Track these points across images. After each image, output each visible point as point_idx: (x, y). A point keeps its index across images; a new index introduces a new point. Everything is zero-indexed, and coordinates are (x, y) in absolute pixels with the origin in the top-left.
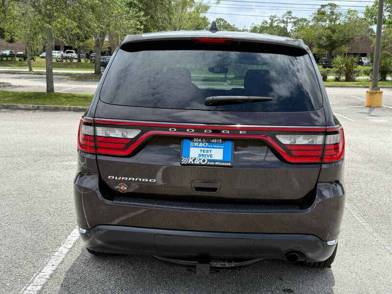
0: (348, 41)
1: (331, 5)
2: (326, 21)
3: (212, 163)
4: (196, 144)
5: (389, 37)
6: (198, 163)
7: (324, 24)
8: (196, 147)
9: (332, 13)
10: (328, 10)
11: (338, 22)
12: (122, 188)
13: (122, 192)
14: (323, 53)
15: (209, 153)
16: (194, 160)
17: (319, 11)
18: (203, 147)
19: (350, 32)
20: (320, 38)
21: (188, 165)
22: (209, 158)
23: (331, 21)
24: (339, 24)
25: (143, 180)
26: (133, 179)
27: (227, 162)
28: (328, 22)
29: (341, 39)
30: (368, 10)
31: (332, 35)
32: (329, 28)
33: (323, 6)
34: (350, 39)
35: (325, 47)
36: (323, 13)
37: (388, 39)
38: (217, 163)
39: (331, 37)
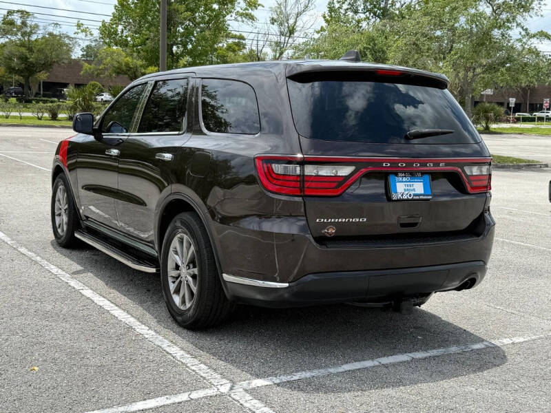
0: (50, 65)
1: (22, 12)
2: (16, 35)
3: (417, 197)
4: (401, 179)
5: (105, 61)
6: (406, 198)
7: (14, 38)
8: (401, 182)
9: (24, 24)
10: (17, 19)
11: (34, 37)
12: (330, 231)
13: (329, 236)
14: (8, 80)
15: (412, 188)
16: (402, 195)
17: (4, 19)
18: (406, 182)
19: (54, 53)
20: (10, 59)
21: (398, 200)
22: (413, 192)
23: (24, 34)
24: (36, 40)
25: (354, 220)
26: (344, 220)
27: (428, 195)
28: (19, 36)
29: (43, 62)
30: (104, 25)
31: (28, 56)
32: (22, 45)
33: (10, 13)
34: (54, 62)
35: (19, 72)
36: (12, 23)
37: (104, 64)
38: (421, 197)
39: (27, 58)
